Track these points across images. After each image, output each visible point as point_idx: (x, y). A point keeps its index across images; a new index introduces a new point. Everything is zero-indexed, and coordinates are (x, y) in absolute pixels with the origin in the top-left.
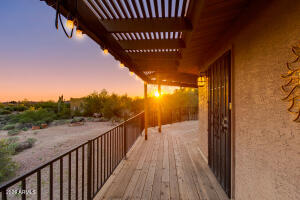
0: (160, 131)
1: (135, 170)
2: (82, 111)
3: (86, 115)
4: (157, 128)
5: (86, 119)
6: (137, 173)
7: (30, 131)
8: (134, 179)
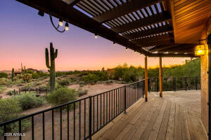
0: (161, 95)
1: (129, 123)
2: (113, 77)
3: (114, 79)
4: (159, 93)
5: (113, 81)
6: (130, 126)
7: (88, 86)
8: (126, 131)
